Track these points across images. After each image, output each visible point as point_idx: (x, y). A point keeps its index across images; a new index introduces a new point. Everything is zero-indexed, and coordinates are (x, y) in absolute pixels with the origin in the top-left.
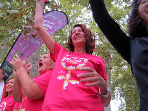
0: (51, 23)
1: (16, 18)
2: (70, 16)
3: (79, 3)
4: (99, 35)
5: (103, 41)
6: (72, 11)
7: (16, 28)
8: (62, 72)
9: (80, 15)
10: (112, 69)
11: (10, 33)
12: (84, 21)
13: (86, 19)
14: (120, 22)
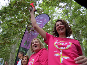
0: (41, 21)
1: (22, 23)
2: (49, 14)
3: (53, 5)
4: (69, 21)
5: (72, 24)
6: (49, 11)
7: (22, 27)
8: (56, 51)
9: (55, 12)
10: (82, 40)
11: (19, 31)
12: (58, 15)
13: (59, 13)
14: (81, 10)
